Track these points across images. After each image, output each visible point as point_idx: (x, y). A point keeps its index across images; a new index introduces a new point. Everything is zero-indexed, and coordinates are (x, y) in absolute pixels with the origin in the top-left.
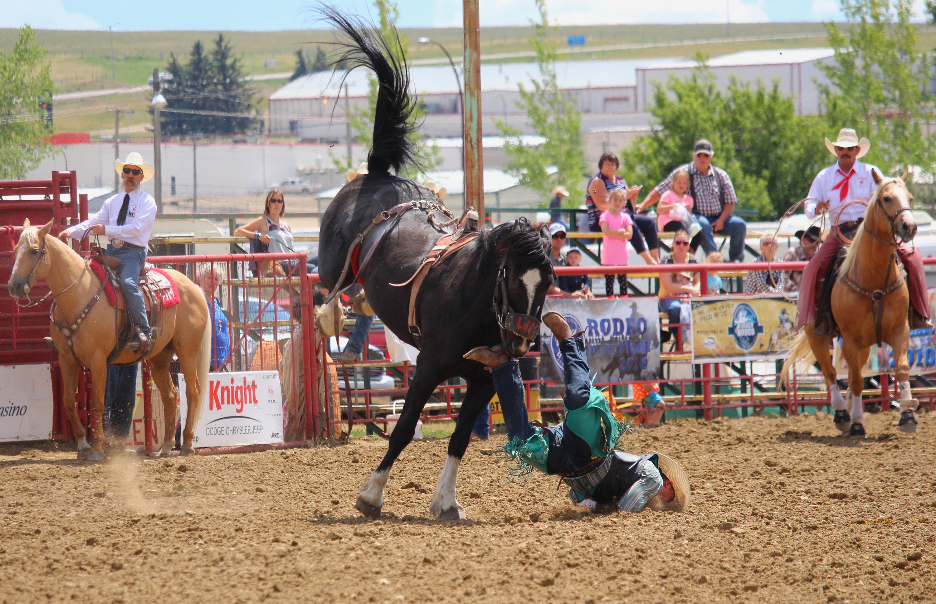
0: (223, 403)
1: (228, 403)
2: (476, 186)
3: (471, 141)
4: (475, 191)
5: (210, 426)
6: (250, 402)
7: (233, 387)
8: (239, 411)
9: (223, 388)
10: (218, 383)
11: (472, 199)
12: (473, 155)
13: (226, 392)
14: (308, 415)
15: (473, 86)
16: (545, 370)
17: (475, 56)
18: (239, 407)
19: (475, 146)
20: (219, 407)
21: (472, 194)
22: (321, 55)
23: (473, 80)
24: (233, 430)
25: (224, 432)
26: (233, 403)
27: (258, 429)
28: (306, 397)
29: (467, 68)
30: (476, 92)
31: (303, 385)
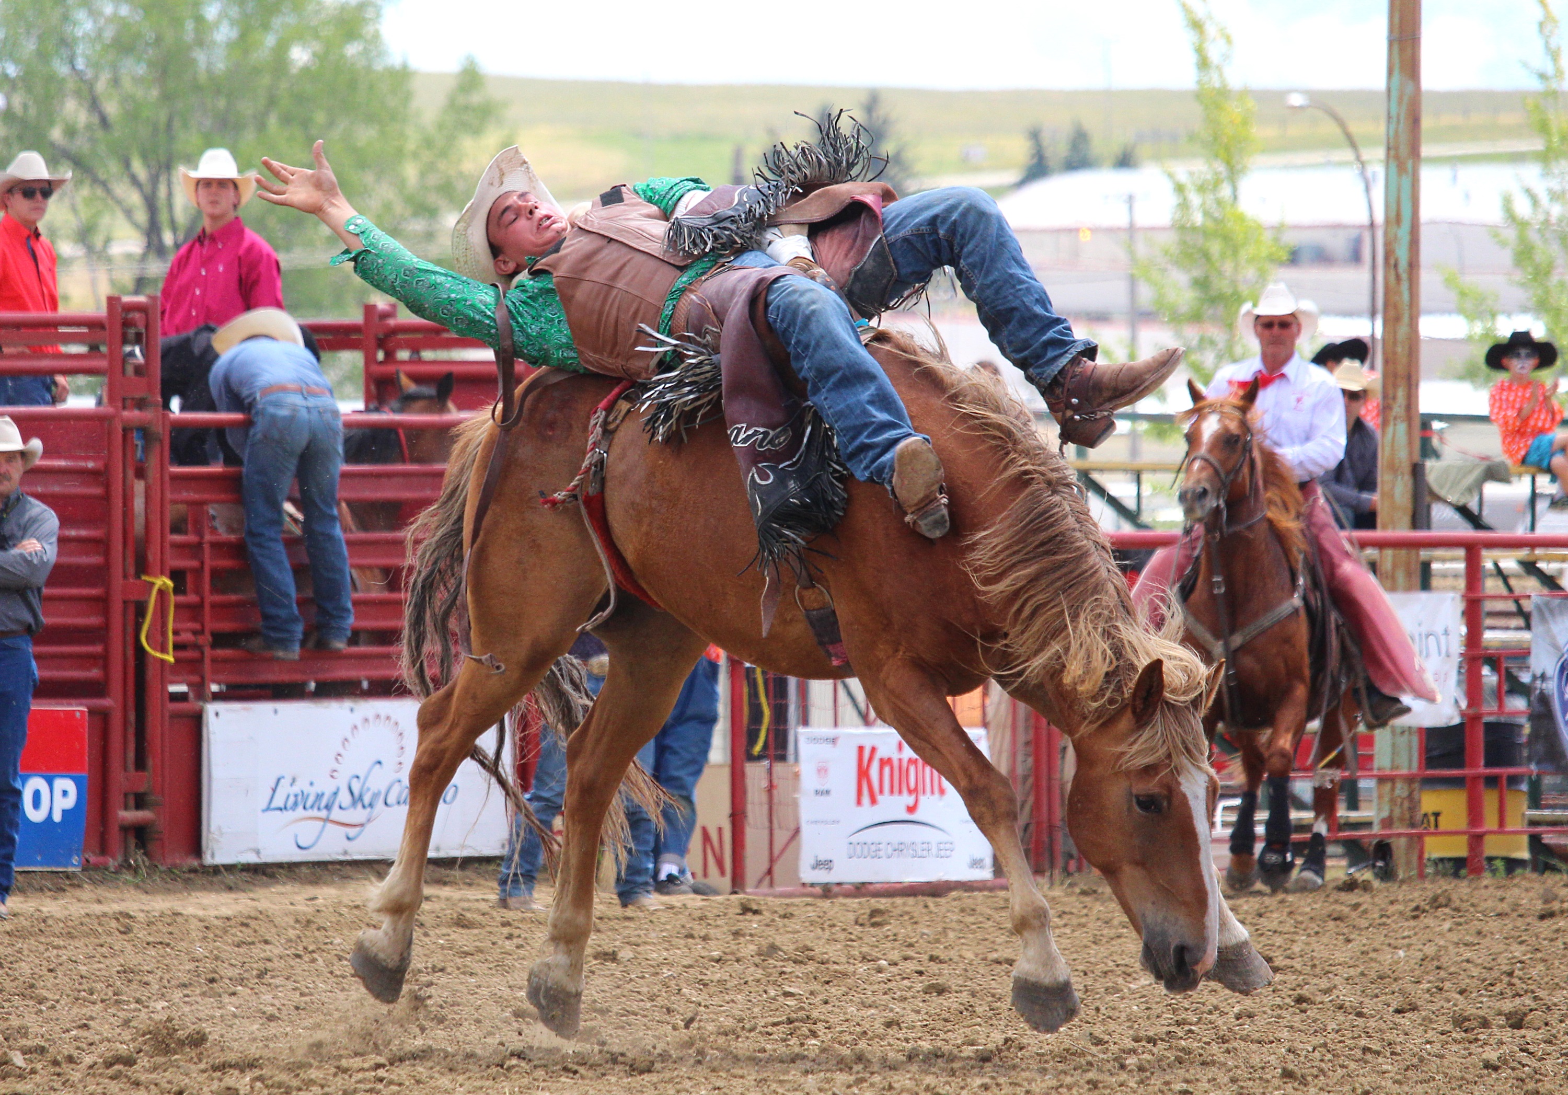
0: (881, 791)
1: (892, 792)
2: (1403, 360)
3: (1396, 266)
4: (1401, 369)
5: (854, 839)
6: (932, 792)
7: (900, 760)
8: (911, 809)
9: (881, 760)
10: (873, 750)
11: (1395, 386)
12: (1399, 294)
13: (887, 770)
14: (1039, 824)
15: (1404, 150)
16: (1540, 747)
17: (1409, 88)
18: (910, 800)
19: (1404, 276)
20: (873, 801)
21: (1395, 375)
22: (1080, 139)
23: (1404, 138)
24: (899, 849)
25: (881, 853)
26: (900, 792)
27: (945, 851)
28: (1037, 786)
29: (1394, 112)
30: (1409, 165)
31: (1030, 760)
